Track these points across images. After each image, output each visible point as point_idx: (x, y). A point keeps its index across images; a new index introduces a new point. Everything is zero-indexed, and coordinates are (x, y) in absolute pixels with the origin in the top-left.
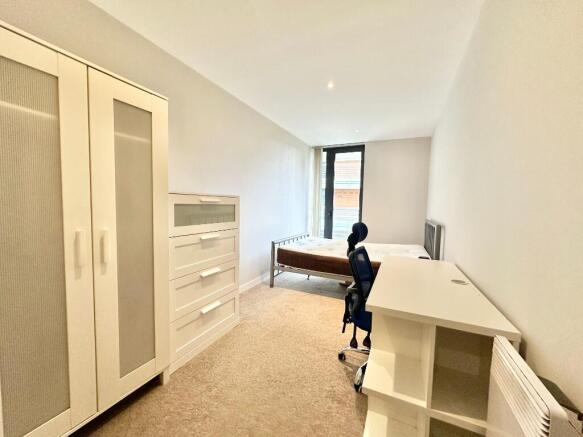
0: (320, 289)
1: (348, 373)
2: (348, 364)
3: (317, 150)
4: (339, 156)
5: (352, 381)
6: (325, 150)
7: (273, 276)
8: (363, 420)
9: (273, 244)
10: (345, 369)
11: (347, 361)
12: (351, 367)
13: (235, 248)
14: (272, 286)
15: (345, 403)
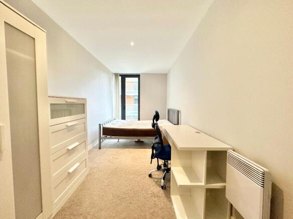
0: (126, 145)
1: (156, 182)
2: (154, 178)
3: (116, 75)
4: (127, 79)
5: (159, 185)
6: (120, 75)
7: (100, 143)
8: (170, 201)
9: (100, 125)
10: (154, 181)
11: (153, 177)
12: (156, 179)
13: (85, 130)
14: (100, 148)
15: (160, 196)
